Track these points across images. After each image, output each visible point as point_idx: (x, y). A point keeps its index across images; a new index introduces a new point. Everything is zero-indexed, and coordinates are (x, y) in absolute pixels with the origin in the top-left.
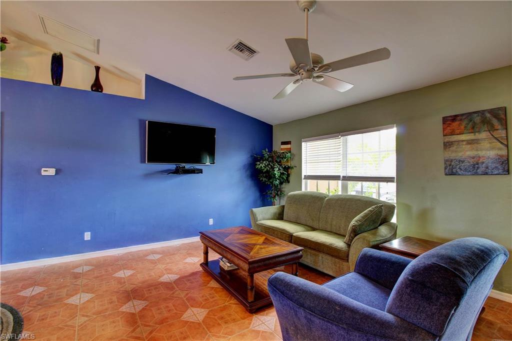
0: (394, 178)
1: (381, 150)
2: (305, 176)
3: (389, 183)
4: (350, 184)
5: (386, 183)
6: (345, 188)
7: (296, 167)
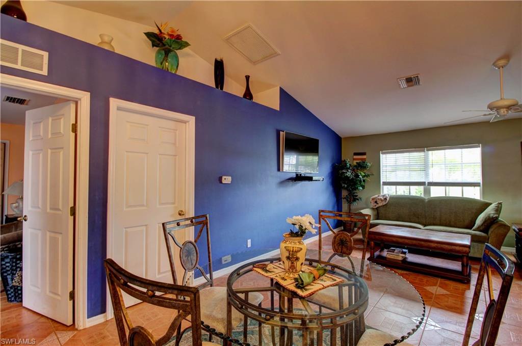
0: (480, 183)
1: (463, 162)
2: (383, 182)
3: (476, 187)
4: (433, 188)
5: (473, 187)
6: (427, 191)
7: (373, 175)
